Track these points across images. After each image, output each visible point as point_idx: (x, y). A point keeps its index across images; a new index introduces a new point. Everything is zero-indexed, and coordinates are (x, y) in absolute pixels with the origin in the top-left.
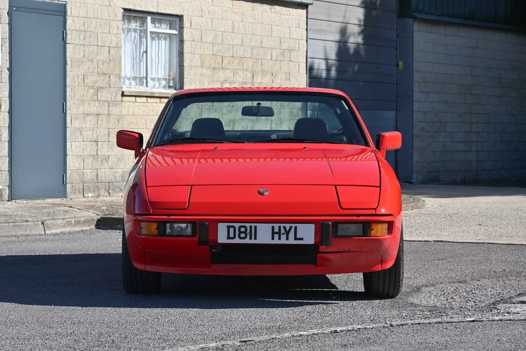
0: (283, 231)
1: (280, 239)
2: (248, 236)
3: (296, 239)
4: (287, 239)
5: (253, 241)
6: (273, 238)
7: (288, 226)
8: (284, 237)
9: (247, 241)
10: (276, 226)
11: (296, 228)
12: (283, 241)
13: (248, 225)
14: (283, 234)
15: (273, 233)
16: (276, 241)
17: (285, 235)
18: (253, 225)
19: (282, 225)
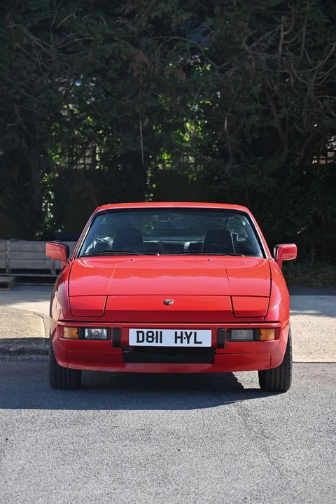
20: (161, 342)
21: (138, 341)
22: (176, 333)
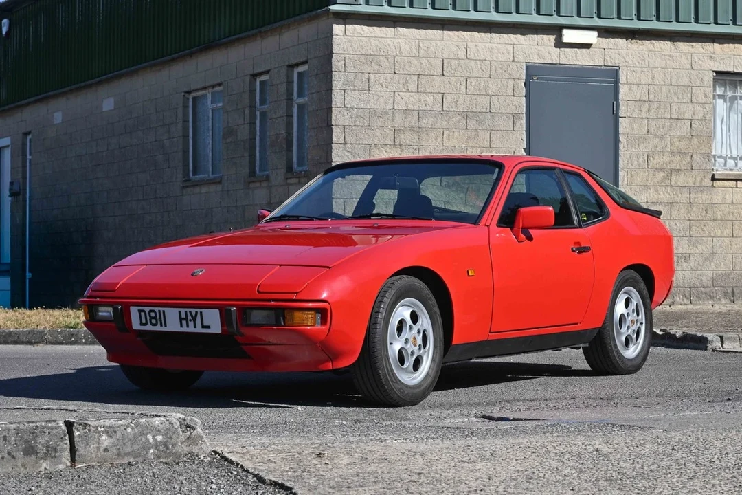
0: (189, 317)
1: (188, 326)
2: (159, 322)
3: (203, 327)
4: (195, 327)
5: (163, 329)
6: (181, 326)
7: (193, 311)
8: (191, 324)
9: (158, 328)
10: (183, 310)
11: (201, 313)
12: (191, 329)
13: (156, 309)
14: (190, 320)
15: (181, 319)
16: (185, 329)
17: (192, 322)
18: (161, 309)
19: (188, 310)
20: (166, 326)
21: (142, 324)
22: (180, 312)
